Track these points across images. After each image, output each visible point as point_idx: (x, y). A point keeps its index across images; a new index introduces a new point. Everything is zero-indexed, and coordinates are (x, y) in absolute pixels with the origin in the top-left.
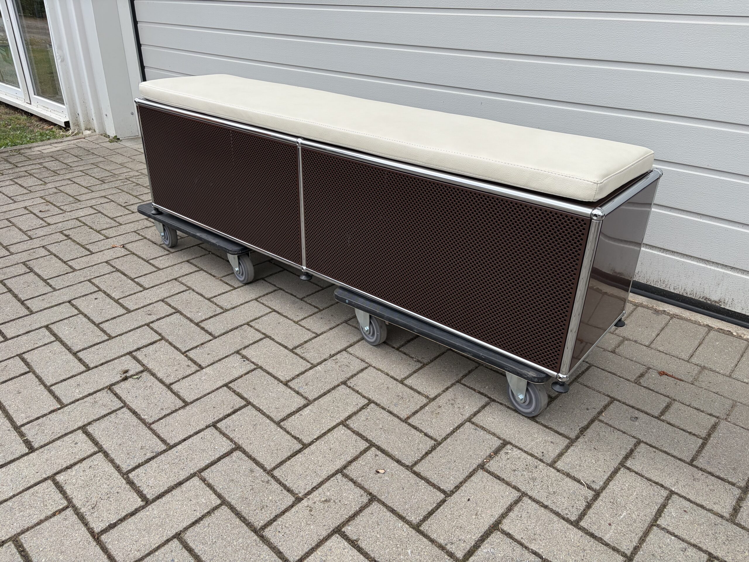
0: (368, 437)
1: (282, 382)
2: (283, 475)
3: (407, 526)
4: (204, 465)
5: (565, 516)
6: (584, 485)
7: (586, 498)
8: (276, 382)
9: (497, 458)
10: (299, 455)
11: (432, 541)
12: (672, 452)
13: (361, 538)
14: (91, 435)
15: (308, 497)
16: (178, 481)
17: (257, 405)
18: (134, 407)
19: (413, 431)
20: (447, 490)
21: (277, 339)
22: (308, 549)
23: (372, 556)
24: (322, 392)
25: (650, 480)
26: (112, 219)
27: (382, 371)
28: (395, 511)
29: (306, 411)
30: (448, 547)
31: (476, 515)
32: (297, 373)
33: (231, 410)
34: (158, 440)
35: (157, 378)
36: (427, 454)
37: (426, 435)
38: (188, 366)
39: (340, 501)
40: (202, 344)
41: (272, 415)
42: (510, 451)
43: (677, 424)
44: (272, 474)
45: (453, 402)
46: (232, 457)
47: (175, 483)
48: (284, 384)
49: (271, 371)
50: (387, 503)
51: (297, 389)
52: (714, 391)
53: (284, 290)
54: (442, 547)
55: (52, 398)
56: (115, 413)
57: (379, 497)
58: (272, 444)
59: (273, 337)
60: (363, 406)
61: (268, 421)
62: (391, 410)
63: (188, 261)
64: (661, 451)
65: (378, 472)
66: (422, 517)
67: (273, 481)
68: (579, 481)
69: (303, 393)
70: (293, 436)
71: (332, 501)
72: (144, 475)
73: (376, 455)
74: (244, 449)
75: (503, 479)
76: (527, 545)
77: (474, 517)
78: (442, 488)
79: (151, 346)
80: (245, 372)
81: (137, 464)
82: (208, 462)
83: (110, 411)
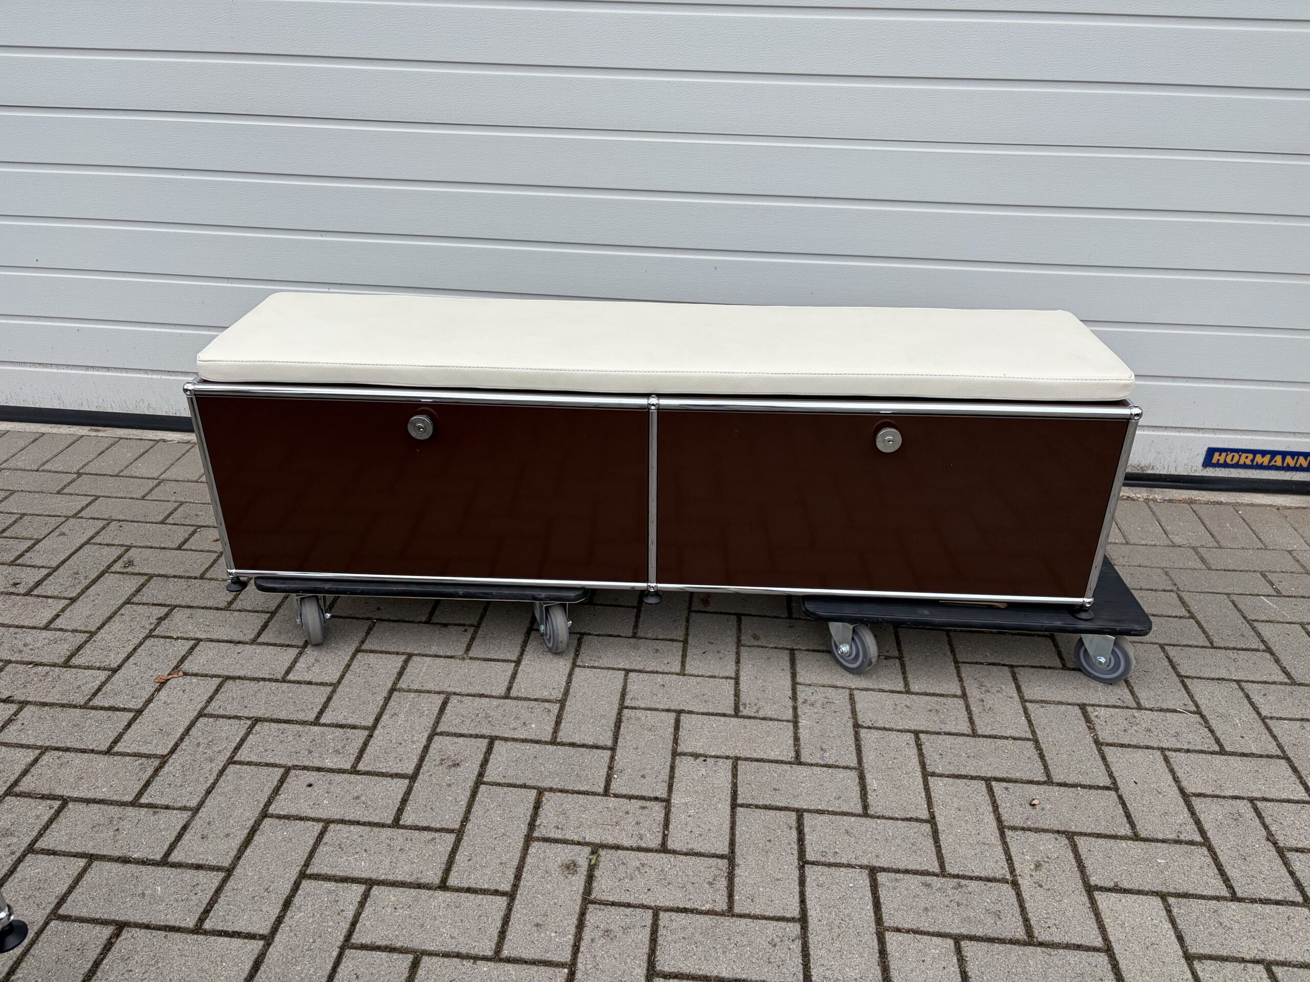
0: (970, 774)
1: (790, 763)
2: (962, 868)
3: (1129, 842)
4: (873, 914)
5: (1210, 750)
6: (1183, 713)
7: (1201, 724)
8: (787, 767)
9: (1097, 727)
10: (942, 837)
11: (1163, 841)
12: (1190, 643)
13: (1116, 880)
14: (682, 974)
15: (1017, 872)
16: (876, 951)
17: (812, 808)
18: (670, 904)
19: (1000, 742)
20: (1108, 785)
21: (695, 710)
22: (1095, 924)
23: (1147, 889)
24: (853, 748)
25: (1213, 679)
26: (46, 628)
27: (873, 690)
28: (1100, 834)
29: (872, 782)
30: (1182, 837)
31: (1160, 793)
32: (791, 742)
33: (794, 833)
34: (775, 923)
35: (627, 849)
36: (1042, 757)
37: (1015, 739)
38: (644, 808)
39: (1048, 857)
40: (610, 768)
41: (845, 808)
42: (1097, 713)
43: (1159, 613)
44: (949, 874)
45: (983, 689)
46: (883, 885)
47: (878, 955)
48: (797, 764)
49: (755, 755)
50: (1085, 831)
51: (822, 763)
52: (1136, 564)
53: (589, 634)
54: (1178, 842)
55: (535, 968)
56: (660, 928)
57: (1071, 830)
58: (898, 841)
59: (686, 709)
60: (916, 742)
61: (853, 819)
62: (947, 730)
63: (358, 651)
64: (1184, 646)
65: (1034, 805)
66: (1128, 825)
67: (963, 882)
68: (1175, 711)
69: (837, 764)
70: (903, 820)
71: (1043, 863)
72: (829, 972)
73: (1007, 789)
74: (879, 867)
75: (1129, 745)
76: (1222, 794)
77: (1160, 796)
78: (1101, 785)
79: (541, 812)
80: (730, 774)
81: (801, 967)
82: (870, 907)
83: (648, 930)
